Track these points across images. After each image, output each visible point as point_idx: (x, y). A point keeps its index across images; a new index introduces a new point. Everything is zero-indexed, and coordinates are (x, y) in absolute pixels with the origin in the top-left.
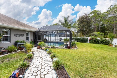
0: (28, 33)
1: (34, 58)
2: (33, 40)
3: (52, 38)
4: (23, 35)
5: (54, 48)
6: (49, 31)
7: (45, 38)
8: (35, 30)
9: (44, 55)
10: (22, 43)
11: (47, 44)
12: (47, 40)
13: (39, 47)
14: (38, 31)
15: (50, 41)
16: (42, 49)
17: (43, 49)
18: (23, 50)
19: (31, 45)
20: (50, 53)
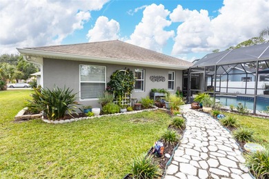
0: (171, 73)
1: (188, 128)
2: (181, 89)
3: (231, 84)
4: (162, 79)
5: (242, 112)
6: (222, 66)
7: (209, 84)
8: (186, 66)
9: (212, 127)
10: (162, 95)
11: (217, 100)
12: (217, 89)
13: (195, 105)
14: (194, 69)
15: (227, 93)
16: (202, 111)
17: (207, 113)
18: (162, 107)
19: (178, 99)
20: (229, 125)
